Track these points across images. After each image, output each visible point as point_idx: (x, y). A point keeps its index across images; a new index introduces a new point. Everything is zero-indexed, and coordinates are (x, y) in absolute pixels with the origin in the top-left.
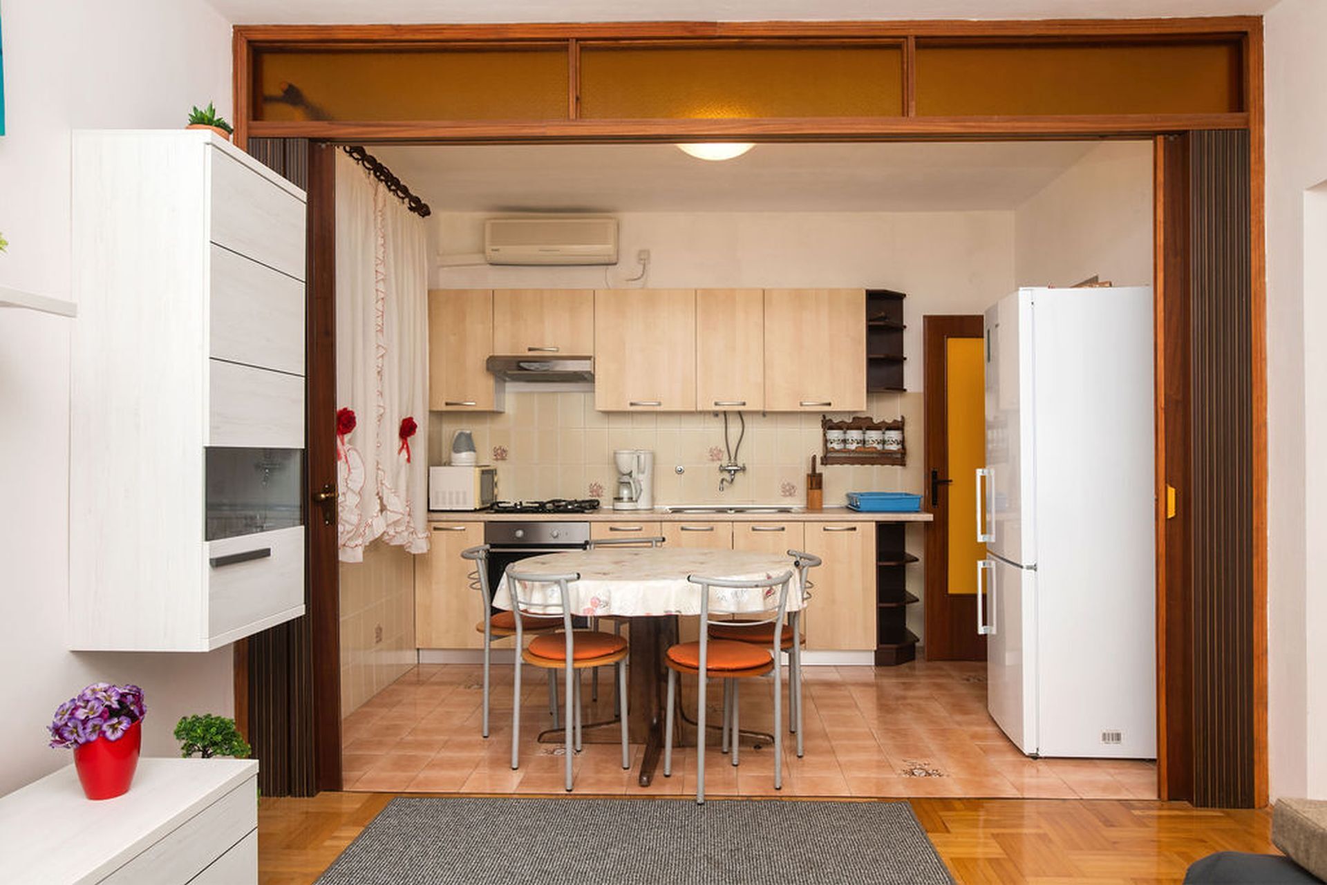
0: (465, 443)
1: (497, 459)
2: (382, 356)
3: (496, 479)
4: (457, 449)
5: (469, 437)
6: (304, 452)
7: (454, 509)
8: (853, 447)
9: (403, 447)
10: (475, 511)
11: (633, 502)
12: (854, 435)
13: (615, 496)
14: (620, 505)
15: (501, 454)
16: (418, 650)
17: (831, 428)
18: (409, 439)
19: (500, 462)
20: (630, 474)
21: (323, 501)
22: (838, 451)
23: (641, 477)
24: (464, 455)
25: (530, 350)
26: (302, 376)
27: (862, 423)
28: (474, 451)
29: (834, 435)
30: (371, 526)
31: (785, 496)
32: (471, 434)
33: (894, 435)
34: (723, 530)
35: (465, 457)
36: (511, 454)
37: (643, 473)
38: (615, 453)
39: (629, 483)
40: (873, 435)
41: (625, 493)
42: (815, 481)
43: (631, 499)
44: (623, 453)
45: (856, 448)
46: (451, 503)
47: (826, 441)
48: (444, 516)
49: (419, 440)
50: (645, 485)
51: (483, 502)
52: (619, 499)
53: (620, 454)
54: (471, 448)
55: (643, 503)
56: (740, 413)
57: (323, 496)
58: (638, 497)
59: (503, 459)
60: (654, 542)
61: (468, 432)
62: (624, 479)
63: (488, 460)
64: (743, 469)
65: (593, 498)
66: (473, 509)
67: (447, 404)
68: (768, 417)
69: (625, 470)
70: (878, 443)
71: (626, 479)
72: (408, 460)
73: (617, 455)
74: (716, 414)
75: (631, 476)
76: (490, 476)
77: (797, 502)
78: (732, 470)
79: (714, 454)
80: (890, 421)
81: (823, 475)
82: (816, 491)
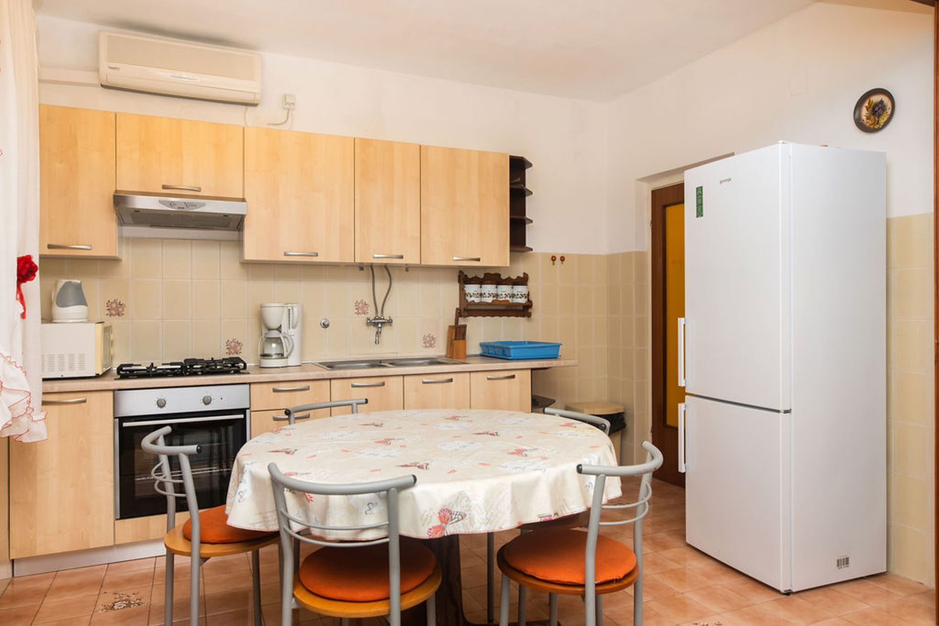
0: (74, 295)
1: (112, 315)
3: (112, 337)
4: (62, 302)
5: (78, 287)
7: (67, 376)
8: (489, 300)
10: (97, 376)
11: (284, 358)
12: (489, 289)
13: (262, 353)
14: (267, 363)
15: (117, 308)
16: (13, 561)
17: (469, 282)
18: (25, 287)
19: (115, 318)
20: (279, 329)
22: (476, 304)
23: (292, 331)
24: (73, 309)
27: (493, 278)
28: (87, 306)
29: (471, 289)
31: (426, 347)
32: (80, 285)
33: (520, 289)
34: (394, 384)
35: (75, 311)
36: (130, 309)
37: (294, 328)
38: (261, 307)
39: (280, 338)
40: (504, 290)
41: (274, 350)
42: (458, 333)
43: (281, 356)
44: (271, 307)
45: (493, 301)
46: (61, 369)
47: (463, 294)
48: (56, 386)
50: (296, 340)
52: (265, 356)
53: (267, 307)
54: (82, 301)
55: (293, 361)
56: (386, 267)
58: (289, 355)
59: (118, 314)
61: (77, 284)
62: (271, 335)
63: (100, 316)
64: (390, 322)
65: (235, 356)
66: (92, 375)
67: (50, 247)
68: (411, 271)
69: (274, 325)
70: (510, 297)
71: (274, 334)
72: (23, 315)
73: (264, 309)
74: (361, 267)
75: (280, 332)
77: (439, 350)
78: (379, 323)
79: (361, 308)
80: (514, 277)
81: (465, 327)
82: (461, 342)
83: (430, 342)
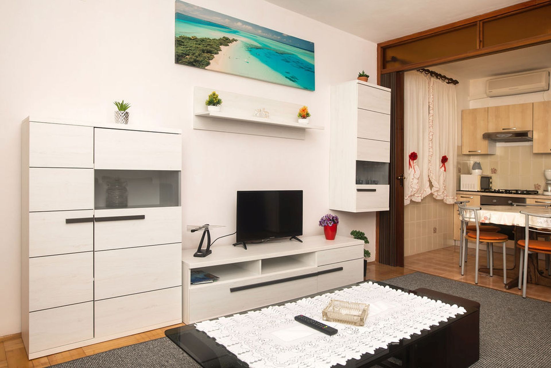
0: (477, 166)
1: (492, 173)
2: (432, 135)
3: (491, 180)
4: (474, 168)
5: (479, 164)
6: (390, 164)
7: (470, 190)
9: (443, 166)
10: (478, 191)
13: (544, 189)
14: (546, 193)
15: (494, 171)
16: (455, 240)
18: (445, 164)
19: (494, 174)
21: (399, 179)
24: (477, 171)
25: (503, 129)
26: (389, 142)
30: (426, 191)
32: (480, 163)
35: (477, 172)
36: (499, 171)
38: (544, 171)
44: (547, 171)
46: (469, 188)
48: (465, 193)
49: (451, 164)
51: (482, 189)
52: (546, 191)
53: (546, 171)
54: (480, 168)
57: (399, 178)
59: (495, 173)
60: (547, 207)
61: (478, 162)
62: (549, 182)
63: (488, 173)
65: (536, 190)
66: (477, 191)
67: (469, 152)
72: (445, 170)
73: (545, 172)
76: (488, 179)
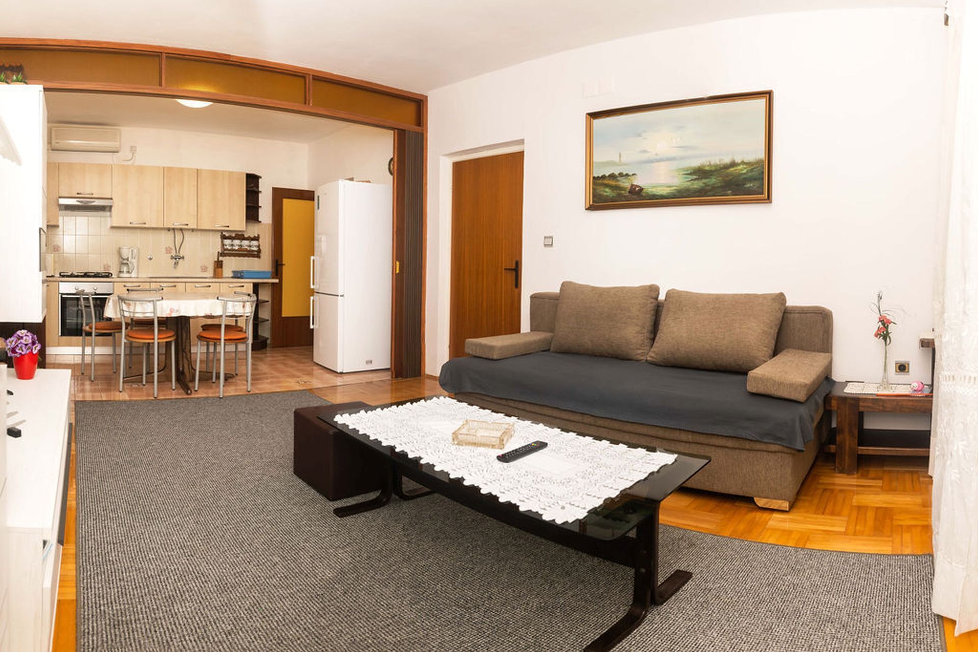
8: (237, 248)
12: (237, 242)
13: (119, 270)
14: (122, 275)
17: (226, 239)
20: (127, 259)
22: (229, 250)
23: (133, 260)
25: (78, 194)
27: (240, 236)
29: (227, 242)
31: (203, 272)
33: (255, 243)
37: (135, 259)
38: (120, 249)
39: (128, 264)
40: (245, 243)
41: (125, 269)
42: (219, 265)
43: (128, 272)
47: (223, 245)
50: (135, 264)
52: (122, 272)
53: (123, 249)
55: (134, 275)
56: (181, 230)
58: (132, 271)
59: (58, 251)
62: (124, 262)
64: (183, 258)
65: (108, 272)
68: (195, 232)
69: (125, 257)
70: (247, 247)
71: (125, 262)
74: (169, 229)
75: (128, 261)
77: (210, 273)
78: (177, 258)
79: (168, 250)
80: (252, 236)
81: (222, 261)
82: (220, 269)
83: (204, 269)
